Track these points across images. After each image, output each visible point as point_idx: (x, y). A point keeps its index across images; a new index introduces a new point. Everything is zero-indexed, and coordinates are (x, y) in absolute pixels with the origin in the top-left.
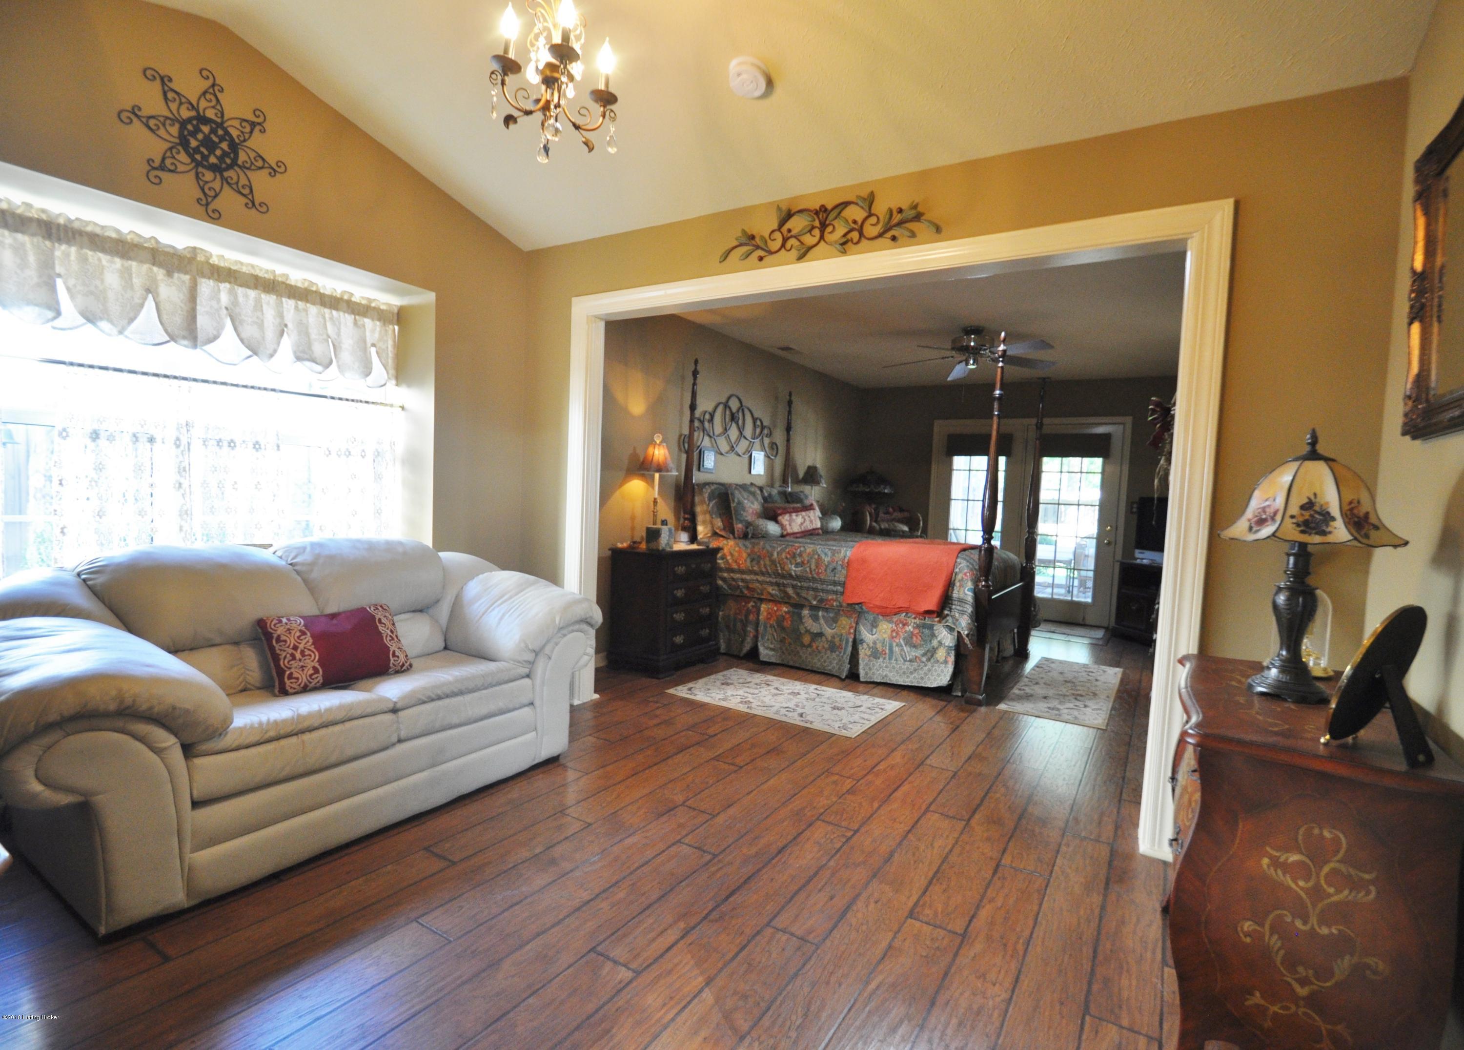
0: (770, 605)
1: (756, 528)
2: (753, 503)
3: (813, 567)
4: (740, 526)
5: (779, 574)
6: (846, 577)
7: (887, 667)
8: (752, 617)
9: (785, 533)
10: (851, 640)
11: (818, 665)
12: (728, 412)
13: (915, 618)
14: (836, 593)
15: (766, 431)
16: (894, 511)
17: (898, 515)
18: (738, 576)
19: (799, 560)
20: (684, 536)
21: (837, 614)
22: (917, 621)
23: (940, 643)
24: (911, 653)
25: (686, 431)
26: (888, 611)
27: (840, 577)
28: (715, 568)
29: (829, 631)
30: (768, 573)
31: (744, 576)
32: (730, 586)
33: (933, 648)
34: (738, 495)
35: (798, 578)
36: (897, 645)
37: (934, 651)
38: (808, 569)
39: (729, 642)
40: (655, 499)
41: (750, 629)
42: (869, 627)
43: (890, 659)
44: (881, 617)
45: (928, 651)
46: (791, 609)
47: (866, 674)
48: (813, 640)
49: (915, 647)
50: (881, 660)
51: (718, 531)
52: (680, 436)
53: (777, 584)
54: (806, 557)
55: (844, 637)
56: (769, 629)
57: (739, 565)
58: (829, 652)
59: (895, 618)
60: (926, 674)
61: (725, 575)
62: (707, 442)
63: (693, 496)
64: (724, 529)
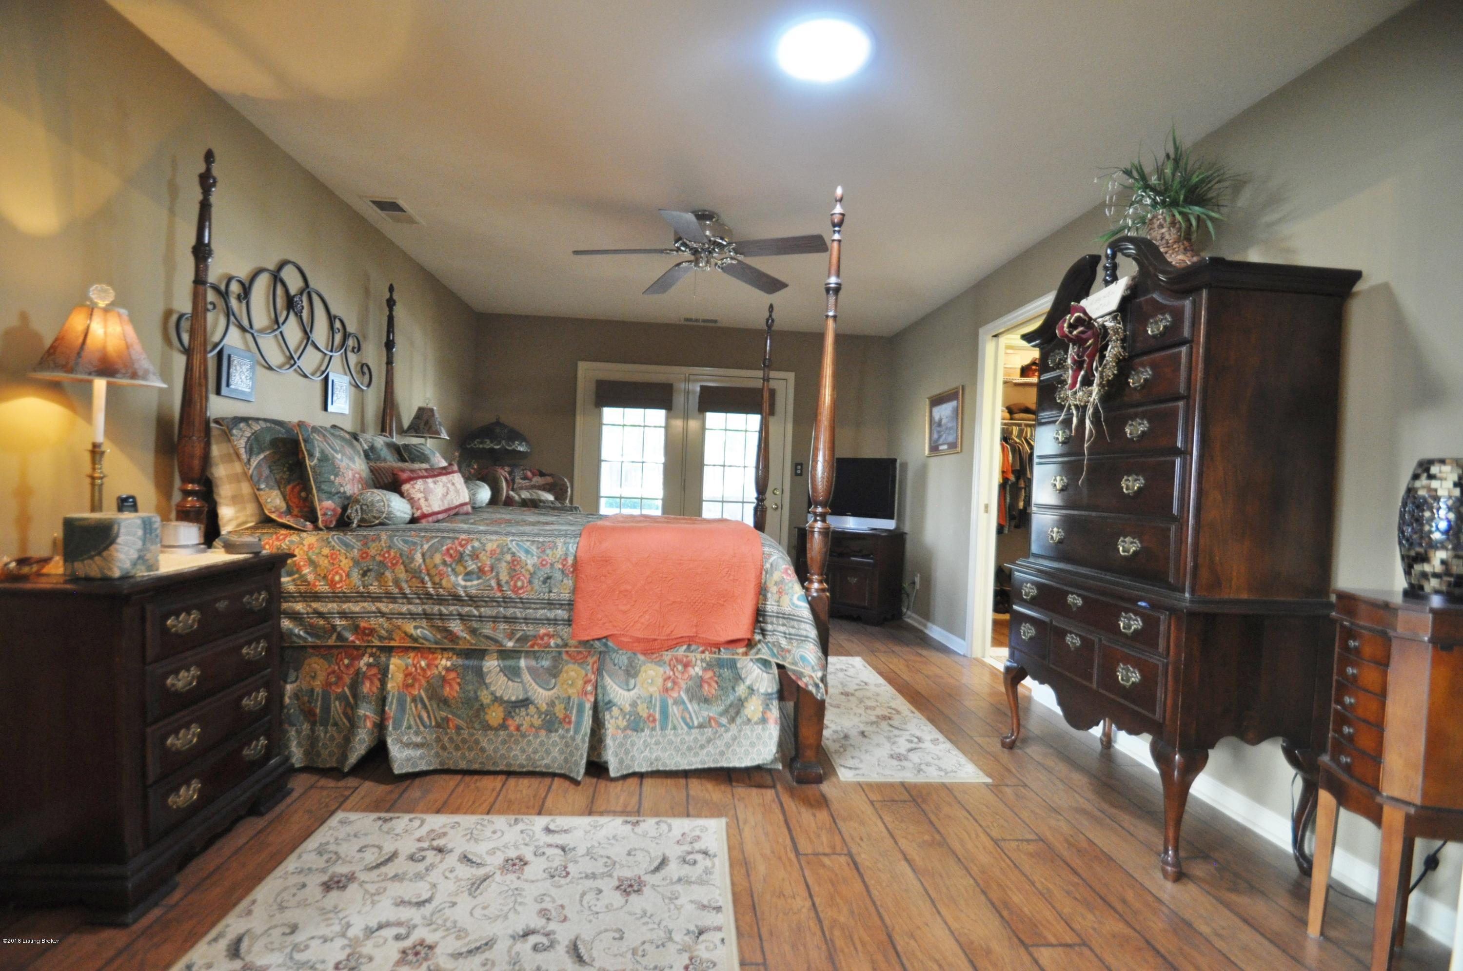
0: (410, 659)
1: (366, 508)
2: (352, 459)
3: (504, 577)
4: (328, 504)
5: (429, 596)
6: (575, 590)
7: (657, 743)
8: (366, 687)
9: (418, 514)
10: (588, 706)
11: (522, 759)
12: (280, 290)
13: (703, 652)
14: (554, 622)
15: (351, 342)
16: (534, 474)
17: (537, 480)
18: (333, 606)
19: (472, 566)
20: (191, 533)
21: (557, 659)
22: (707, 656)
23: (751, 690)
24: (698, 712)
25: (184, 305)
26: (656, 645)
27: (563, 590)
28: (277, 595)
29: (541, 695)
30: (405, 596)
31: (345, 606)
32: (312, 630)
33: (740, 700)
34: (319, 444)
35: (473, 600)
36: (676, 702)
37: (739, 705)
38: (493, 583)
39: (311, 745)
40: (95, 446)
41: (366, 712)
42: (623, 677)
43: (663, 728)
44: (641, 657)
45: (730, 706)
46: (460, 662)
47: (621, 762)
48: (508, 715)
49: (706, 701)
50: (647, 732)
51: (273, 516)
52: (168, 313)
53: (427, 616)
54: (486, 560)
55: (575, 699)
56: (410, 706)
57: (332, 584)
58: (543, 733)
59: (667, 656)
60: (728, 745)
61: (299, 607)
62: (234, 339)
63: (208, 445)
64: (289, 511)
